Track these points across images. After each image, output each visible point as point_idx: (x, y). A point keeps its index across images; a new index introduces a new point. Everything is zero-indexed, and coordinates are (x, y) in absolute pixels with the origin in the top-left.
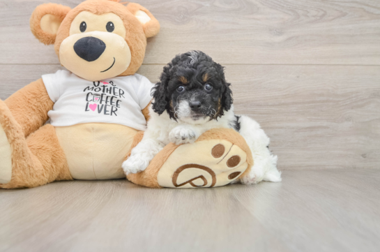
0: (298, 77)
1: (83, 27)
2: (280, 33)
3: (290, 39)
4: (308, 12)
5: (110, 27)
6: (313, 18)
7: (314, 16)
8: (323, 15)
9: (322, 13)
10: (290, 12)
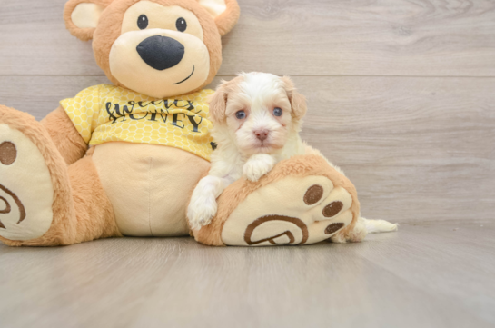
0: (433, 94)
1: (143, 23)
2: (407, 31)
3: (422, 40)
4: (448, 3)
5: (181, 25)
6: (454, 12)
7: (455, 9)
8: (469, 7)
9: (467, 4)
10: (422, 3)
